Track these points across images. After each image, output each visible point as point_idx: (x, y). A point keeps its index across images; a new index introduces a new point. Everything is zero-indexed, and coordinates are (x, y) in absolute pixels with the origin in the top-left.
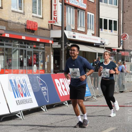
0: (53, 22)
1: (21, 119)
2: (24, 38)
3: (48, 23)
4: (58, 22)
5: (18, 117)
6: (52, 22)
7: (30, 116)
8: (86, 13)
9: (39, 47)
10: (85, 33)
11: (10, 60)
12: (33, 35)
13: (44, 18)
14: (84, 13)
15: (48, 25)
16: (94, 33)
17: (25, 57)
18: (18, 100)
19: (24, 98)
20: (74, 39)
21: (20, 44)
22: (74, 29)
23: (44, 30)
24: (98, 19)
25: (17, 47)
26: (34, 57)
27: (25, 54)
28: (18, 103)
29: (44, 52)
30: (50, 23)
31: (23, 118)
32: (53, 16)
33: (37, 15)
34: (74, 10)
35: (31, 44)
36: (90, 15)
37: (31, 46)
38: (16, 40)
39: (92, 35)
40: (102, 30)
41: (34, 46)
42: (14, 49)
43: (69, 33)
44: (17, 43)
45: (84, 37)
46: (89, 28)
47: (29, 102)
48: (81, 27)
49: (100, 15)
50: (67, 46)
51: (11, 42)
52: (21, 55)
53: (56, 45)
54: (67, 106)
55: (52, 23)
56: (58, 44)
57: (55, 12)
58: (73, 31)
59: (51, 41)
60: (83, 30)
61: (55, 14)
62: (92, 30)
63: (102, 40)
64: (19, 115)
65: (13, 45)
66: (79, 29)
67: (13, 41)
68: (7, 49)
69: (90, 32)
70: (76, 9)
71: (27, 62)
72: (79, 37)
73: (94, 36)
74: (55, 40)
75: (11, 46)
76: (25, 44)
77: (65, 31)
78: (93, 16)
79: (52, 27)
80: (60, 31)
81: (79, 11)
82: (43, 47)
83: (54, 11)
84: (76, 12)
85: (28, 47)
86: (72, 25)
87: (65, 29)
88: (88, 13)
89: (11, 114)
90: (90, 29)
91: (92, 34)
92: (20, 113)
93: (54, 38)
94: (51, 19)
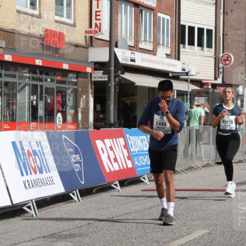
0: (93, 32)
1: (33, 215)
2: (39, 62)
3: (84, 35)
4: (104, 33)
5: (26, 212)
6: (91, 32)
7: (48, 210)
8: (155, 15)
9: (67, 79)
10: (153, 52)
11: (13, 104)
12: (56, 56)
13: (76, 25)
14: (152, 15)
15: (84, 37)
16: (169, 53)
17: (41, 99)
18: (28, 181)
19: (39, 176)
20: (132, 65)
21: (31, 75)
22: (133, 45)
23: (77, 48)
24: (177, 26)
25: (27, 80)
26: (57, 98)
27: (41, 93)
28: (27, 185)
29: (76, 89)
30: (88, 33)
31: (36, 214)
32: (94, 21)
33: (64, 19)
34: (133, 8)
35: (52, 73)
36: (164, 19)
37: (53, 78)
38: (24, 66)
39: (165, 56)
40: (184, 47)
41: (59, 78)
42: (20, 84)
43: (122, 52)
44: (25, 73)
45: (151, 61)
46: (161, 43)
47: (47, 183)
48: (146, 41)
49: (181, 19)
50: (120, 79)
51: (16, 71)
52: (33, 95)
53: (99, 76)
54: (119, 190)
55: (91, 35)
56: (103, 74)
57: (98, 13)
58: (131, 50)
59: (90, 68)
60: (150, 47)
61: (98, 17)
62: (165, 47)
63: (184, 66)
64: (29, 207)
65: (19, 76)
66: (142, 45)
67: (19, 68)
68: (6, 84)
69: (163, 51)
70: (136, 8)
71: (44, 108)
72: (142, 60)
73: (169, 58)
74: (98, 66)
75: (16, 78)
76: (41, 73)
77: (116, 50)
78: (168, 20)
79: (91, 42)
80: (107, 49)
81: (141, 11)
82: (75, 80)
83: (96, 12)
84: (136, 14)
85: (46, 80)
86: (128, 39)
87: (116, 46)
88: (159, 14)
89: (14, 206)
90: (163, 45)
91: (166, 54)
92: (31, 204)
93: (96, 63)
94: (91, 26)
